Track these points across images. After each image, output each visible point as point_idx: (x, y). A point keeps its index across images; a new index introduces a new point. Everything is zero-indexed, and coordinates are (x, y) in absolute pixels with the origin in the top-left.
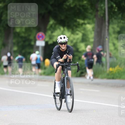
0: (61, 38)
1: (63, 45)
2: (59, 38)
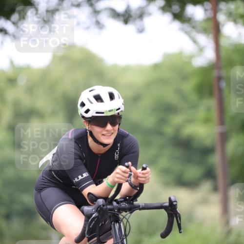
0: (98, 98)
1: (109, 127)
2: (88, 99)
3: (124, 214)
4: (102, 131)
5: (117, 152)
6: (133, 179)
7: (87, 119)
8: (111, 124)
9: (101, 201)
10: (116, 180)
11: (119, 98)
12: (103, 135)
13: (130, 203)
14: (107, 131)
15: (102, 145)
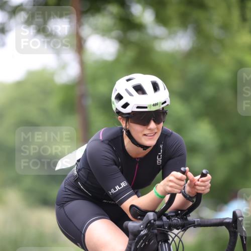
2: (127, 90)
3: (176, 231)
4: (143, 131)
5: (160, 155)
6: (187, 189)
7: (124, 116)
8: (155, 122)
9: (151, 215)
10: (169, 189)
11: (165, 89)
12: (145, 135)
13: (182, 218)
14: (150, 129)
15: (141, 148)
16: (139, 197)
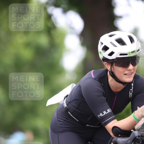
2: (111, 43)
4: (124, 72)
5: (131, 91)
12: (125, 74)
15: (122, 84)
16: (118, 120)
